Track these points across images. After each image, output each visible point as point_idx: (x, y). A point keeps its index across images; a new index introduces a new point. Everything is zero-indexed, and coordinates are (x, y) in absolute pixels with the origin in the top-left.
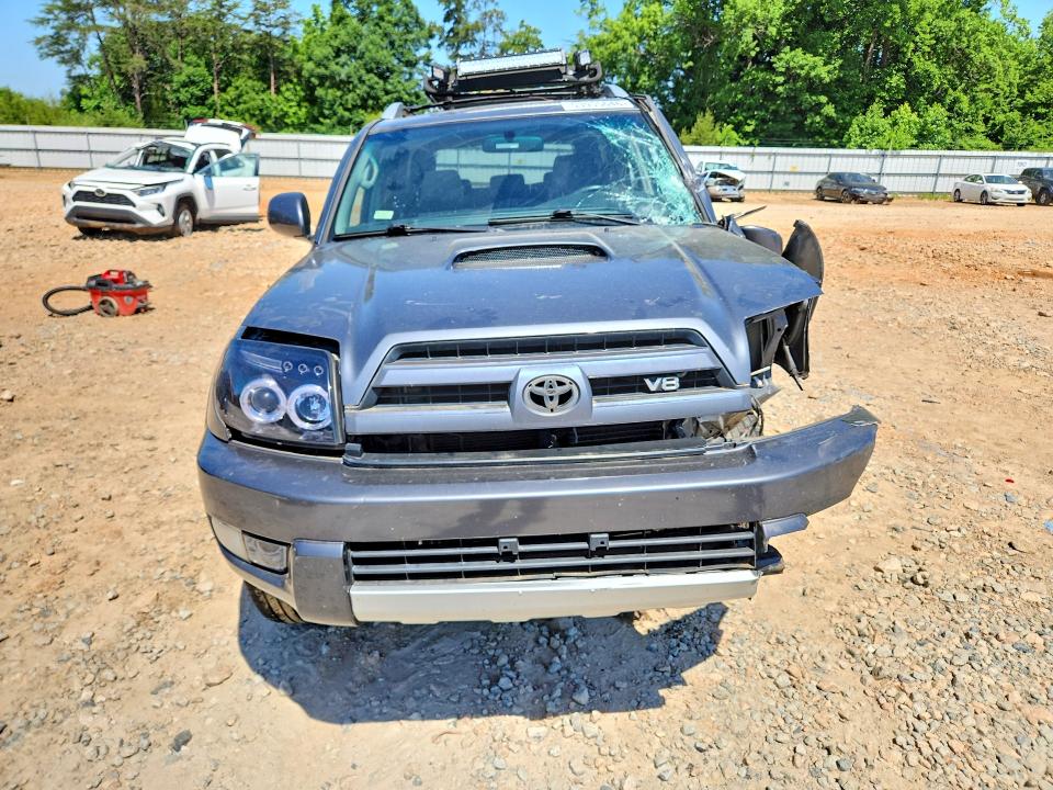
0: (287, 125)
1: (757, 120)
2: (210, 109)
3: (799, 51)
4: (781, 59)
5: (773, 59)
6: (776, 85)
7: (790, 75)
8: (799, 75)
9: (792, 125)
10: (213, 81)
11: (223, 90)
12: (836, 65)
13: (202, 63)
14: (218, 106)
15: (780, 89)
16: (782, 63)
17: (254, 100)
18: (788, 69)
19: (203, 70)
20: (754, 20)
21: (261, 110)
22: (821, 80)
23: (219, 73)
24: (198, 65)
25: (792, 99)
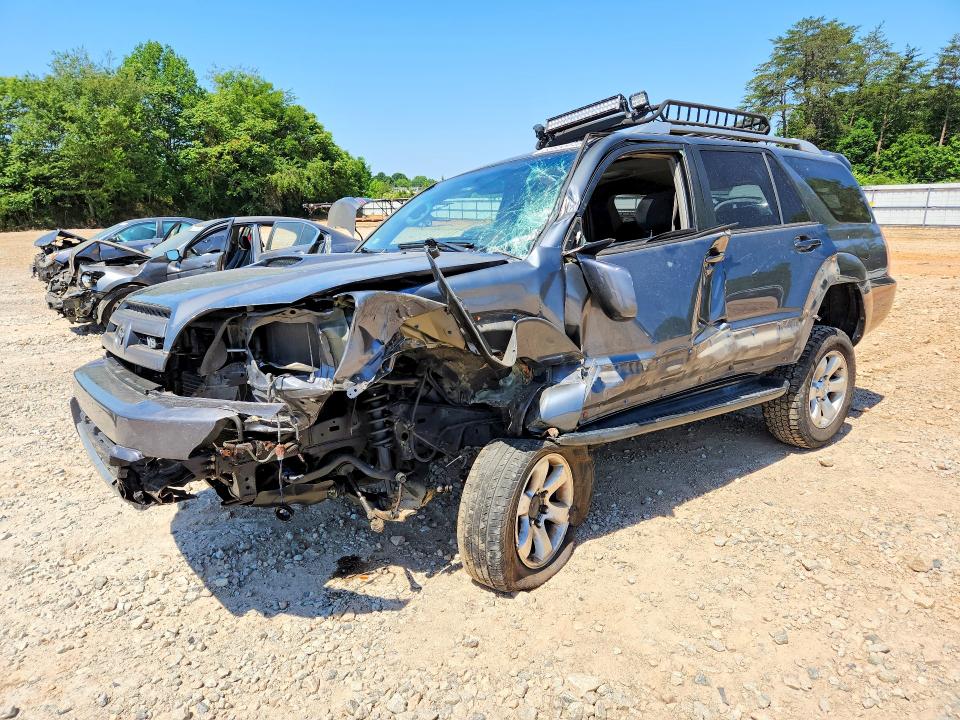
0: (949, 175)
2: (867, 166)
10: (877, 140)
11: (886, 147)
13: (870, 124)
14: (877, 161)
17: (916, 152)
19: (870, 131)
21: (922, 162)
23: (886, 131)
24: (866, 127)
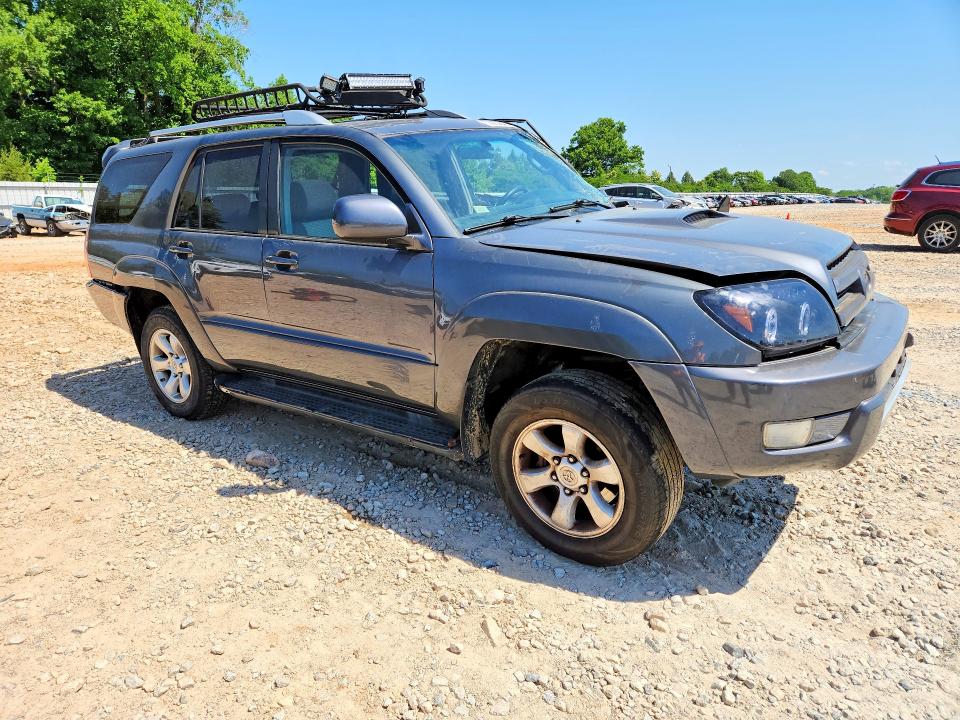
1: (49, 157)
3: (77, 94)
4: (60, 100)
5: (52, 99)
6: (63, 125)
7: (75, 116)
8: (85, 117)
9: (91, 163)
12: (119, 110)
15: (68, 128)
16: (62, 104)
18: (70, 109)
20: (22, 58)
22: (109, 123)
25: (82, 139)
